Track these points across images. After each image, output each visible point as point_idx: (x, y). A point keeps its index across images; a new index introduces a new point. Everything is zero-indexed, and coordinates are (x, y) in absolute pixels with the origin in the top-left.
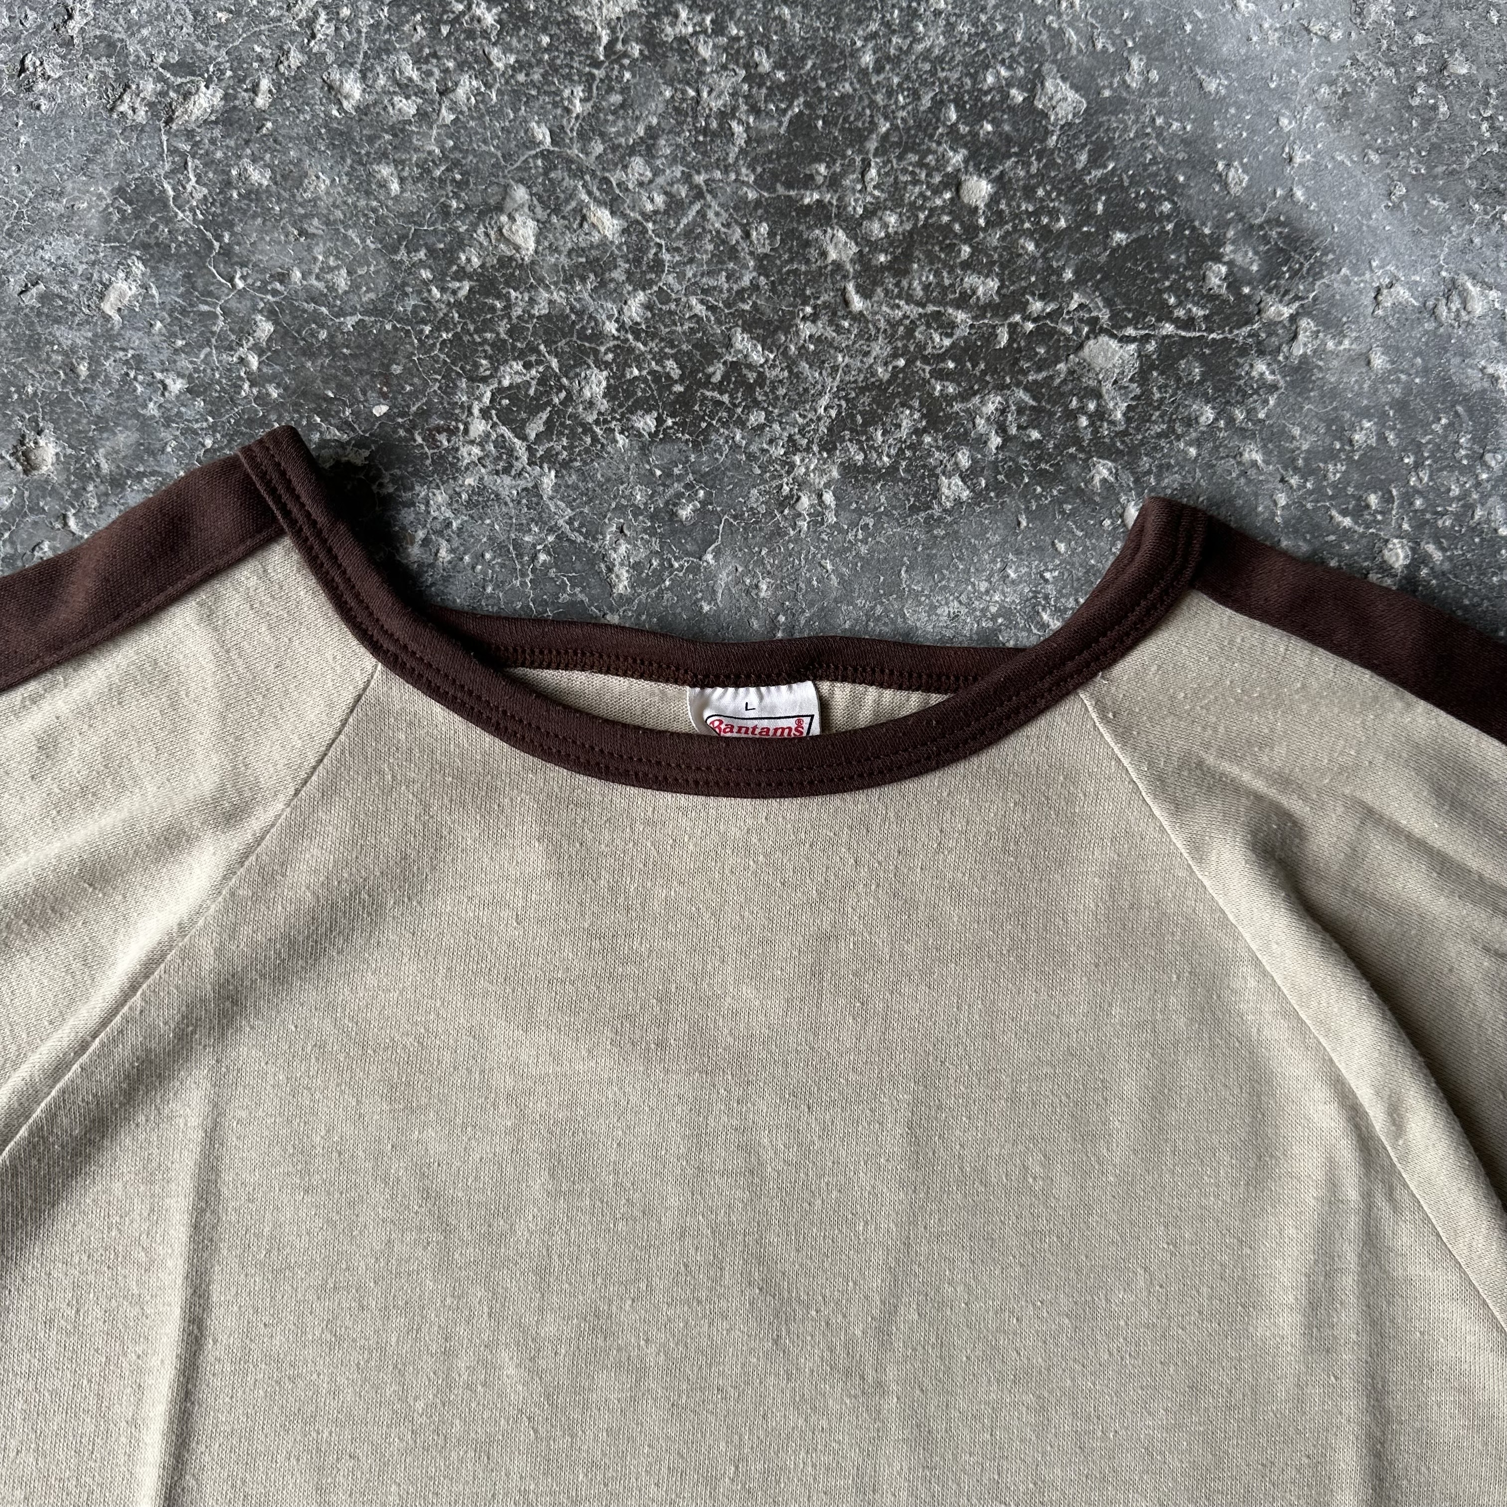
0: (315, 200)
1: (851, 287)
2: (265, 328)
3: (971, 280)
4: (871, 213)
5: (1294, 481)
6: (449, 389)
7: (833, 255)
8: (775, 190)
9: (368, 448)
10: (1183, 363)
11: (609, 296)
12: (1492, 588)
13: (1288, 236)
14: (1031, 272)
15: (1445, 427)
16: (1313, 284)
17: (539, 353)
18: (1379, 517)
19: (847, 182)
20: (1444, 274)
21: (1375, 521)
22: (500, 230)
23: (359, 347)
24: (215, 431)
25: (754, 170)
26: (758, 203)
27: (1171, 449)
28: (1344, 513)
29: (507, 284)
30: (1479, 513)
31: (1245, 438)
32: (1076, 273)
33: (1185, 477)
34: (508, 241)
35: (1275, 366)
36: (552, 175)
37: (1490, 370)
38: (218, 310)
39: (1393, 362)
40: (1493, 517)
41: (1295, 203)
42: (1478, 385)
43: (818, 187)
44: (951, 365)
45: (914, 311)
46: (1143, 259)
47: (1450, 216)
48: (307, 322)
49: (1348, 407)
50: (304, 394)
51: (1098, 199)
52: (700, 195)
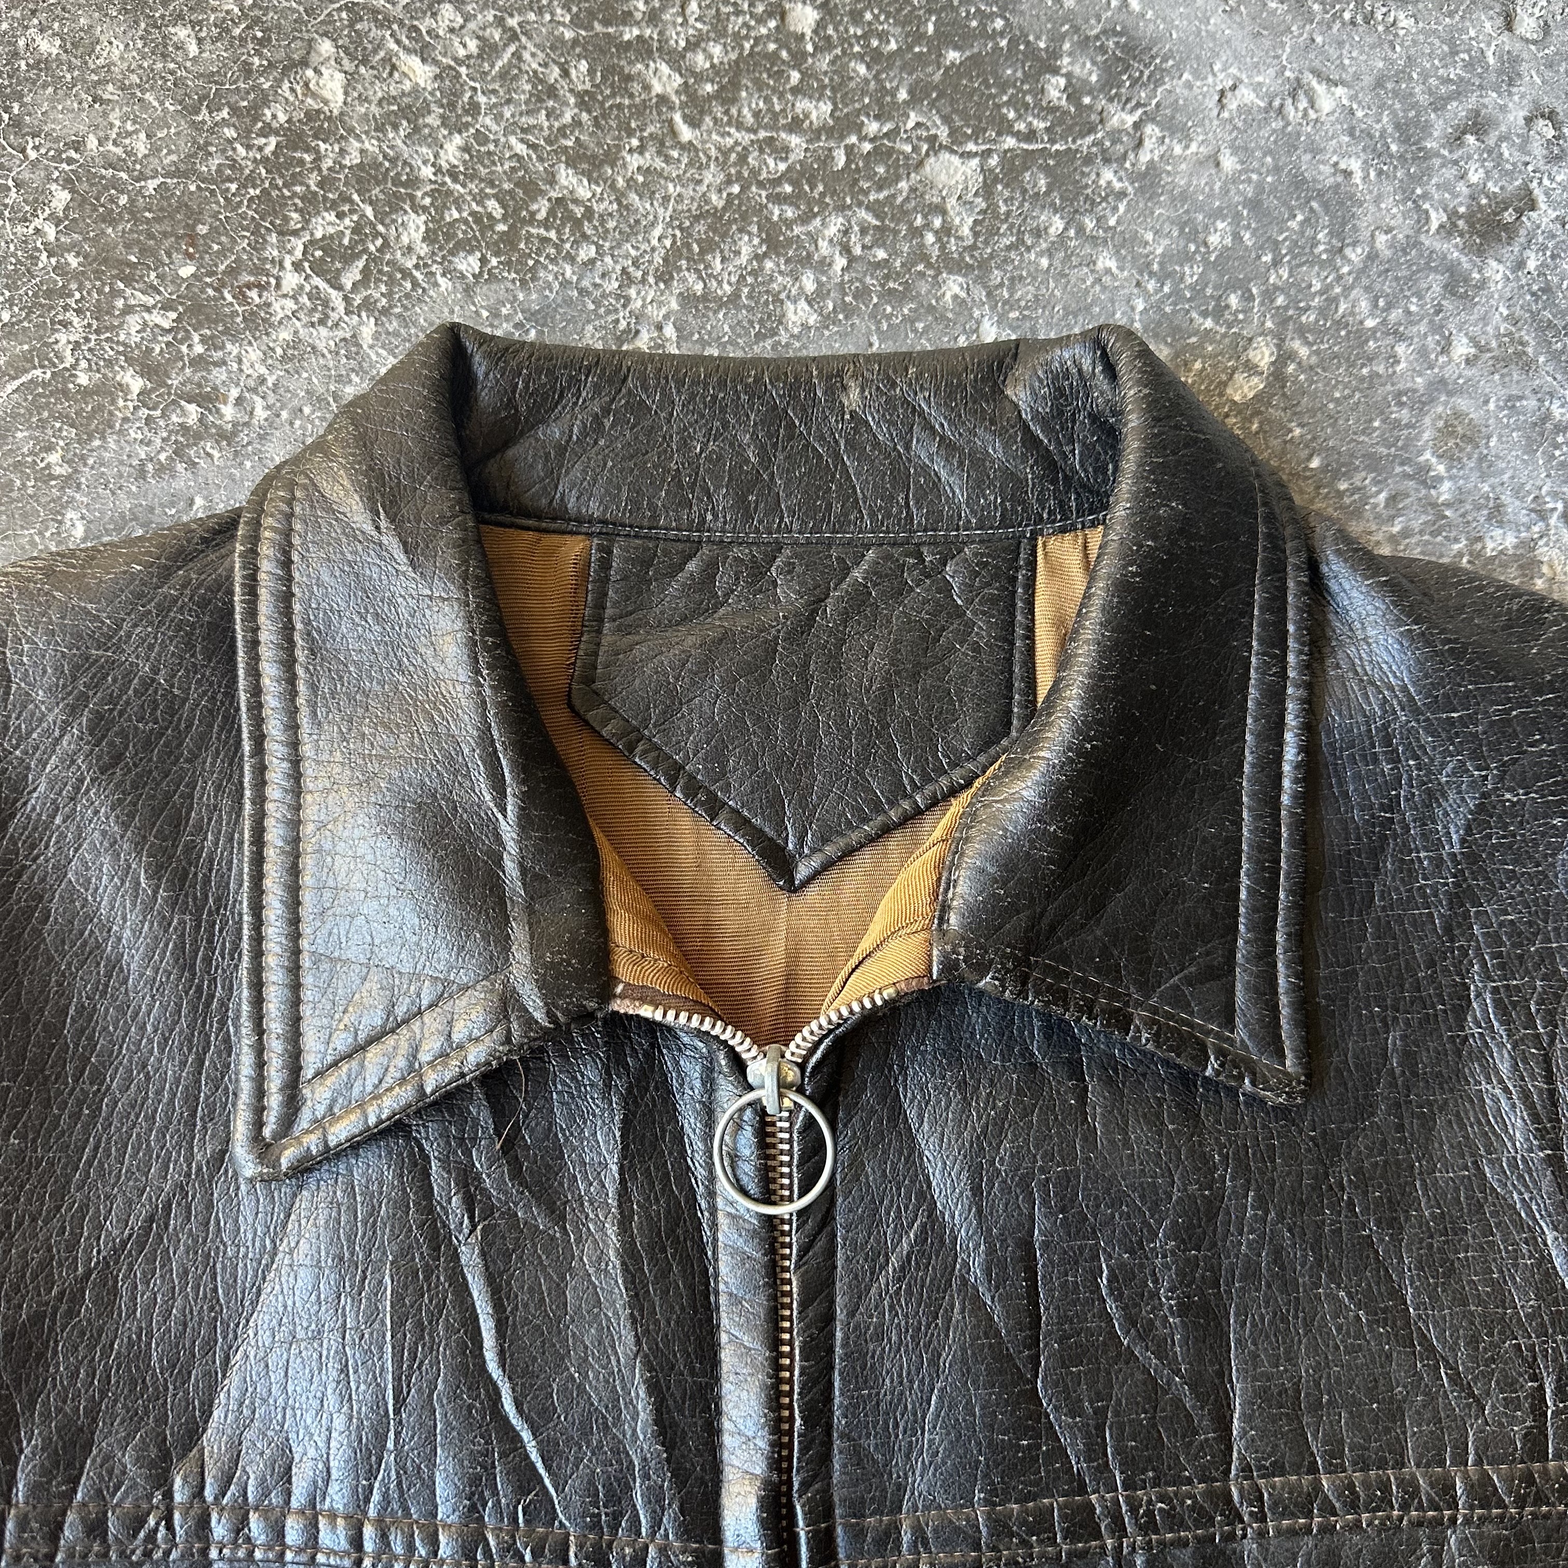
0: (109, 66)
1: (677, 118)
2: (61, 198)
3: (803, 105)
4: (693, 45)
5: (1151, 286)
6: (258, 246)
7: (657, 88)
8: (592, 28)
9: (176, 310)
10: (1027, 176)
11: (423, 141)
12: (1362, 379)
13: (1125, 45)
14: (864, 93)
15: (1302, 223)
16: (1155, 90)
17: (352, 202)
18: (1241, 316)
19: (667, 17)
20: (1288, 73)
21: (1236, 320)
22: (306, 85)
23: (162, 209)
24: (11, 305)
25: (569, 10)
26: (575, 42)
27: (1022, 261)
28: (1205, 314)
29: (316, 137)
30: (1342, 307)
31: (1096, 245)
32: (910, 92)
33: (1038, 288)
34: (314, 96)
35: (1122, 173)
36: (358, 27)
37: (1343, 166)
38: (11, 183)
39: (1243, 163)
40: (1357, 310)
41: (1130, 13)
42: (1332, 180)
43: (638, 23)
44: (788, 189)
45: (745, 138)
46: (978, 76)
47: (1289, 17)
48: (106, 188)
49: (1201, 209)
50: (105, 261)
51: (927, 20)
52: (514, 37)
